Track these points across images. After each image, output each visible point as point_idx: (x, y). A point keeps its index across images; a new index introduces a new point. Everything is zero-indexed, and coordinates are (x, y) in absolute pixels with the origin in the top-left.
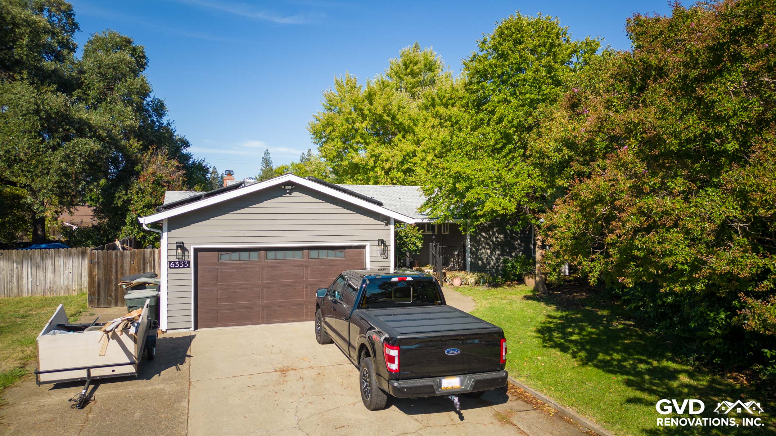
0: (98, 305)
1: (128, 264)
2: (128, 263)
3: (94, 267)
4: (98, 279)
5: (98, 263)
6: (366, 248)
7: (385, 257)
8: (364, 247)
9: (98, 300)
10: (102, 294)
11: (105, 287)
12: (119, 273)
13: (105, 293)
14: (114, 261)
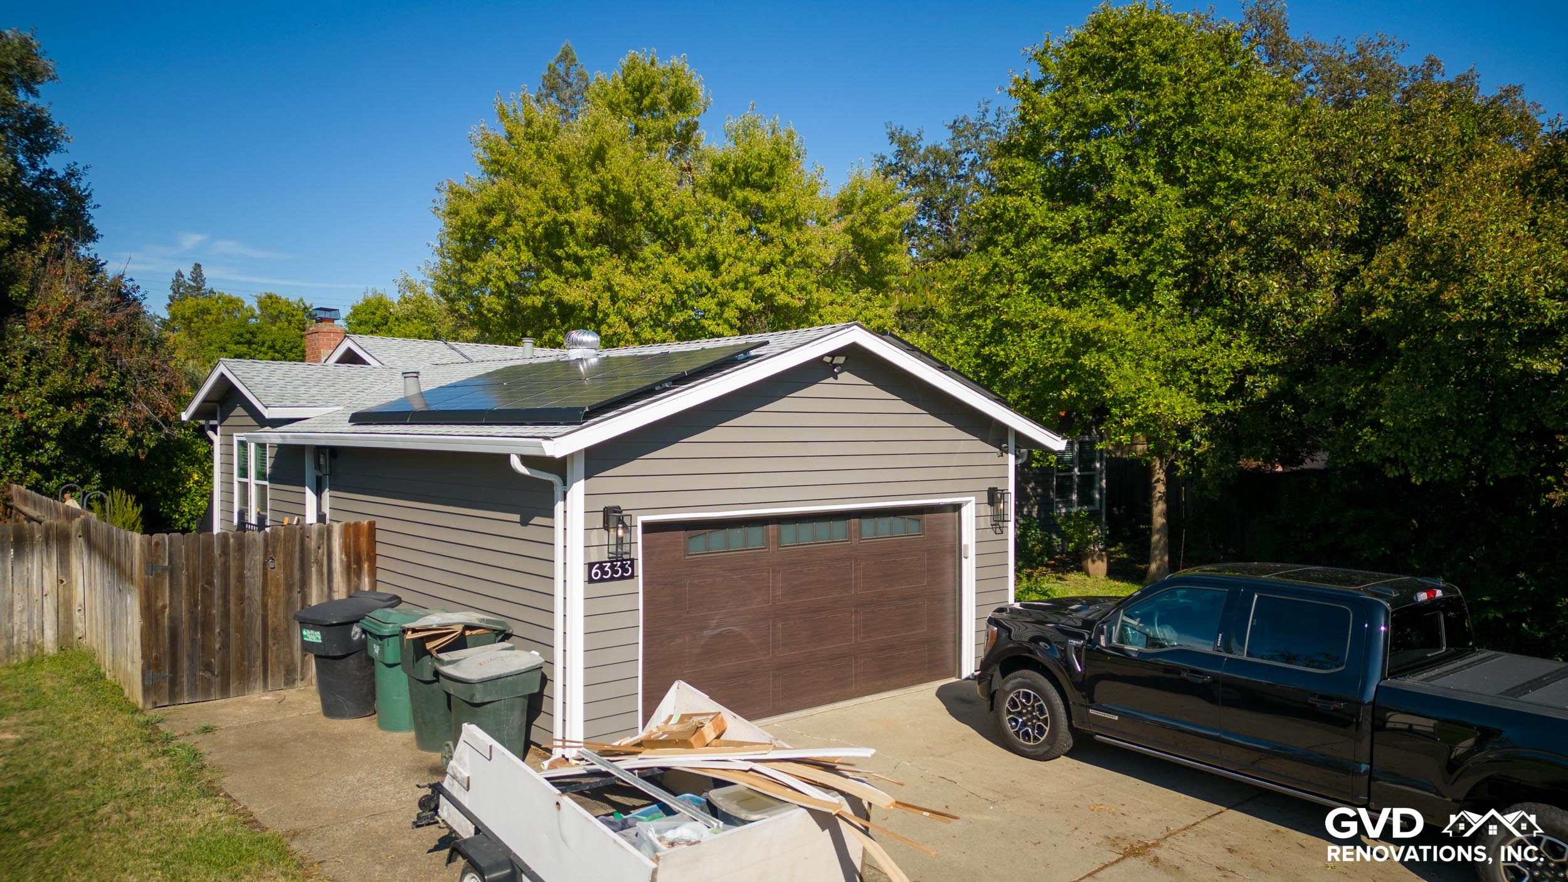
0: (174, 696)
1: (259, 572)
2: (259, 566)
3: (158, 585)
4: (172, 619)
5: (173, 572)
6: (964, 510)
7: (998, 531)
8: (957, 507)
9: (174, 682)
10: (185, 663)
11: (193, 641)
12: (232, 599)
13: (191, 658)
14: (218, 562)
